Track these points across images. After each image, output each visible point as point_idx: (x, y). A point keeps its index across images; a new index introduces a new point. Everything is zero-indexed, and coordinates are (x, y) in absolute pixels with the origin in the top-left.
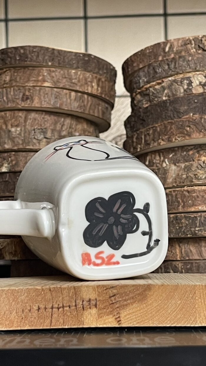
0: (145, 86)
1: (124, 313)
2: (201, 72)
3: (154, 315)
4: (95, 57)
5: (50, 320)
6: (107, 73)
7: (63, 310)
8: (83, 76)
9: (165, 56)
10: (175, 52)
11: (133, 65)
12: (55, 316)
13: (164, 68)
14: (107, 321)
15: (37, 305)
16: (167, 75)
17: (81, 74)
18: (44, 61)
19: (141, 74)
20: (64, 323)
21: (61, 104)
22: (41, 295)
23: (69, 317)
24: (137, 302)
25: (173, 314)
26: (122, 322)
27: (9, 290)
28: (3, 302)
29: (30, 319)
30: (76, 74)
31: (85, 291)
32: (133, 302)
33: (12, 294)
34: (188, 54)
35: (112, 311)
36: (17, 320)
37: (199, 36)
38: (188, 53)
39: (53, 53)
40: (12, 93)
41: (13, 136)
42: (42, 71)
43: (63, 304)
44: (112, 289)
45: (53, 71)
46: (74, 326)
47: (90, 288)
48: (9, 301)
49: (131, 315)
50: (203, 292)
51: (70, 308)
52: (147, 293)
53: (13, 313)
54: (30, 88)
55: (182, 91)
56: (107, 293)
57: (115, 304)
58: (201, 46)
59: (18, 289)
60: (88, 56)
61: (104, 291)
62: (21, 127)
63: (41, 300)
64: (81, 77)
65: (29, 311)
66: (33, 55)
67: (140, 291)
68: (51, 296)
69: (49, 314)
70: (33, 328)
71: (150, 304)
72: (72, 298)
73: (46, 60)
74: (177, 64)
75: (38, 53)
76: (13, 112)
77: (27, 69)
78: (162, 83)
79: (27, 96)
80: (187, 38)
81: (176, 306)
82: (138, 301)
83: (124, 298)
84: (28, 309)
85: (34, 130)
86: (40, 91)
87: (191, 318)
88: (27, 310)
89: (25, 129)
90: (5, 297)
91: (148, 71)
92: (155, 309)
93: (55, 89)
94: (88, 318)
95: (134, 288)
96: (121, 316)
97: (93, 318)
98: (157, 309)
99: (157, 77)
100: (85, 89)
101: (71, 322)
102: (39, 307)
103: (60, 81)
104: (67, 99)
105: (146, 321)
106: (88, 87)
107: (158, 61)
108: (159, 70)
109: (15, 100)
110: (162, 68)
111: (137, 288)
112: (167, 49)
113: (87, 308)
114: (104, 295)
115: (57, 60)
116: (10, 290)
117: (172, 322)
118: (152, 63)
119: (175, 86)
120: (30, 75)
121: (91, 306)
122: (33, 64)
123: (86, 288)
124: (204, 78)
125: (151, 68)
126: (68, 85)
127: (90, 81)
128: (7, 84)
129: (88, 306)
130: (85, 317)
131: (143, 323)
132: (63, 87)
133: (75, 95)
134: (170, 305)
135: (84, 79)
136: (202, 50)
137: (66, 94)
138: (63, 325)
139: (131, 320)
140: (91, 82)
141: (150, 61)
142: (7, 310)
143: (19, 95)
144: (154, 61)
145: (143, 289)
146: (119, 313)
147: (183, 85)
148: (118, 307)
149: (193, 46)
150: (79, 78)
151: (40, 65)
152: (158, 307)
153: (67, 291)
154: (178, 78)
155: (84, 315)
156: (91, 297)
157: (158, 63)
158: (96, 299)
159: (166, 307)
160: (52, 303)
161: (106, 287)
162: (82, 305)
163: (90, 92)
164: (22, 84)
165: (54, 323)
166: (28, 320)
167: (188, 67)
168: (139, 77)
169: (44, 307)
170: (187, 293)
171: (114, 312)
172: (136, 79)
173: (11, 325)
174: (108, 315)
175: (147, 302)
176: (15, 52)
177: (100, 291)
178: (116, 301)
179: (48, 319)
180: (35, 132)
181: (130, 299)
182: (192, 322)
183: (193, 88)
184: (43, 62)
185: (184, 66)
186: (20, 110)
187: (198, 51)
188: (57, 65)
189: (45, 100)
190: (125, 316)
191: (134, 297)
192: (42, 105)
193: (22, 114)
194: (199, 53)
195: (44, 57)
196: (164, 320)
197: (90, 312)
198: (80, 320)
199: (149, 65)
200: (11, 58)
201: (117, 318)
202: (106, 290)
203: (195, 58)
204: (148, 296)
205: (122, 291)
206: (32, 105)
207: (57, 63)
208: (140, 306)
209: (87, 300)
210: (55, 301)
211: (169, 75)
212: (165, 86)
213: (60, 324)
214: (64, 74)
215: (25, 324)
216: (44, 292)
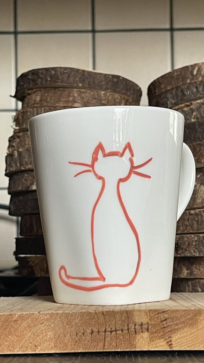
0: (173, 108)
1: (175, 337)
4: (123, 78)
5: (103, 344)
6: (134, 93)
7: (116, 334)
8: (112, 97)
9: (193, 79)
10: (203, 75)
11: (160, 87)
12: (108, 339)
13: (193, 90)
14: (158, 345)
15: (90, 328)
16: (195, 98)
17: (110, 95)
18: (74, 82)
19: (169, 95)
20: (116, 345)
22: (94, 318)
23: (121, 340)
24: (187, 326)
26: (174, 346)
28: (58, 326)
29: (84, 342)
30: (105, 95)
31: (138, 315)
32: (184, 327)
33: (66, 318)
35: (163, 335)
36: (71, 343)
39: (83, 75)
42: (72, 92)
43: (116, 328)
44: (163, 314)
45: (84, 92)
46: (126, 349)
47: (142, 312)
48: (64, 324)
49: (182, 339)
51: (122, 331)
52: (197, 317)
53: (67, 336)
56: (158, 318)
57: (167, 328)
59: (72, 313)
60: (117, 77)
61: (155, 315)
63: (94, 324)
64: (110, 98)
65: (82, 335)
66: (64, 76)
67: (191, 316)
68: (104, 319)
69: (102, 338)
70: (87, 351)
71: (201, 328)
72: (125, 322)
73: (77, 81)
75: (69, 74)
77: (57, 89)
78: (191, 106)
82: (189, 326)
83: (175, 323)
84: (81, 332)
88: (80, 334)
90: (59, 321)
91: (176, 93)
94: (140, 342)
95: (185, 312)
96: (172, 340)
97: (145, 342)
99: (185, 99)
101: (123, 345)
102: (92, 330)
103: (90, 102)
105: (197, 345)
107: (186, 84)
108: (187, 92)
110: (190, 91)
111: (188, 313)
112: (195, 73)
113: (139, 332)
114: (155, 319)
115: (87, 82)
116: (64, 314)
118: (180, 86)
120: (61, 96)
121: (143, 330)
122: (63, 85)
123: (138, 312)
125: (180, 90)
127: (119, 101)
128: (37, 104)
129: (140, 329)
130: (137, 341)
131: (193, 347)
135: (113, 100)
138: (115, 348)
139: (182, 343)
140: (120, 103)
141: (178, 84)
142: (61, 334)
144: (182, 84)
145: (194, 314)
146: (170, 337)
148: (169, 331)
150: (108, 99)
151: (70, 87)
153: (120, 315)
155: (136, 338)
156: (143, 321)
157: (186, 86)
158: (148, 323)
160: (105, 326)
161: (158, 312)
162: (135, 328)
164: (52, 104)
165: (107, 347)
166: (82, 343)
168: (167, 98)
169: (97, 330)
171: (166, 337)
172: (164, 100)
173: (65, 348)
174: (159, 339)
175: (197, 327)
176: (46, 72)
177: (152, 315)
178: (167, 326)
179: (101, 342)
181: (181, 323)
184: (74, 84)
188: (87, 86)
190: (176, 340)
191: (185, 322)
195: (75, 78)
197: (143, 335)
198: (133, 343)
199: (177, 88)
200: (42, 79)
201: (168, 342)
202: (157, 314)
204: (199, 320)
205: (173, 315)
207: (87, 84)
208: (191, 330)
209: (139, 324)
210: (108, 325)
211: (197, 98)
212: (194, 108)
213: (113, 347)
214: (94, 95)
215: (78, 347)
216: (97, 316)
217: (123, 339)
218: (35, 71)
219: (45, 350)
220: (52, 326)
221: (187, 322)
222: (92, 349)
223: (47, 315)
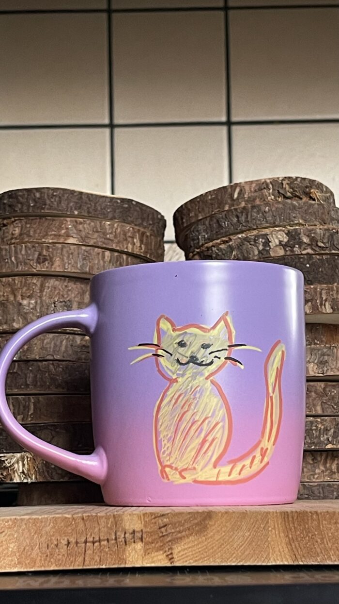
0: (206, 245)
1: (177, 549)
2: (281, 228)
3: (215, 551)
4: (137, 203)
5: (83, 558)
6: (154, 224)
7: (100, 545)
8: (121, 229)
9: (233, 205)
10: (246, 199)
11: (189, 215)
12: (89, 552)
13: (232, 220)
14: (155, 559)
15: (66, 538)
16: (236, 231)
17: (119, 227)
18: (68, 209)
19: (201, 227)
20: (100, 560)
21: (91, 268)
22: (71, 525)
23: (107, 554)
24: (194, 534)
25: (240, 549)
26: (176, 560)
27: (29, 519)
28: (23, 535)
29: (57, 557)
30: (112, 226)
31: (128, 520)
32: (189, 535)
33: (34, 525)
34: (265, 202)
35: (162, 545)
36: (40, 558)
37: (278, 178)
38: (264, 200)
39: (81, 198)
40: (23, 252)
41: (25, 311)
42: (65, 222)
43: (99, 538)
44: (162, 518)
45: (81, 223)
46: (113, 565)
47: (134, 516)
48: (31, 533)
49: (186, 551)
50: (277, 521)
51: (108, 542)
52: (207, 522)
53: (36, 549)
54: (48, 245)
55: (256, 253)
56: (155, 523)
57: (167, 536)
58: (281, 191)
59: (41, 518)
60: (128, 202)
61: (152, 520)
62: (36, 299)
63: (71, 532)
64: (119, 230)
65: (55, 546)
66: (52, 200)
67: (199, 520)
68: (84, 526)
69: (82, 550)
70: (61, 568)
71: (211, 537)
72: (112, 529)
73: (71, 207)
74: (249, 216)
75: (60, 197)
76: (24, 277)
77: (44, 219)
78: (229, 242)
79: (44, 256)
80: (263, 180)
81: (244, 539)
82: (196, 533)
84: (54, 544)
85: (54, 303)
86: (62, 249)
87: (262, 554)
88: (53, 546)
89: (41, 302)
90: (24, 529)
91: (210, 225)
92: (217, 543)
93: (84, 248)
94: (132, 555)
95: (191, 515)
96: (173, 552)
97: (138, 556)
98: (219, 543)
99: (222, 233)
100: (123, 246)
101: (110, 560)
102: (68, 541)
103: (89, 236)
104: (99, 261)
105: (206, 559)
106: (127, 244)
107: (224, 211)
108: (225, 223)
109: (28, 261)
110: (229, 221)
111: (195, 515)
112: (236, 196)
113: (130, 543)
114: (152, 526)
115: (85, 208)
116: (31, 519)
117: (239, 560)
118: (215, 214)
119: (247, 246)
120: (48, 227)
121: (135, 539)
122: (52, 213)
123: (129, 516)
124: (285, 236)
125: (215, 220)
126: (101, 242)
127: (131, 236)
128: (16, 239)
130: (128, 554)
131: (201, 561)
132: (94, 245)
133: (110, 255)
134: (236, 537)
135: (122, 233)
136: (283, 197)
137: (99, 254)
138: (99, 564)
139: (187, 557)
140: (133, 238)
141: (212, 211)
142: (27, 546)
143: (34, 254)
144: (219, 211)
145: (202, 518)
146: (171, 548)
147: (257, 245)
148: (169, 541)
149: (271, 191)
150: (115, 232)
151: (63, 215)
152: (222, 541)
153: (105, 521)
154: (250, 236)
155: (126, 550)
156: (135, 528)
157: (224, 214)
158: (142, 530)
159: (231, 540)
160: (85, 535)
161: (155, 515)
162: (125, 537)
163: (130, 251)
164: (37, 239)
165: (88, 562)
166: (54, 557)
167: (263, 220)
168: (198, 231)
169: (75, 540)
170: (258, 523)
171: (165, 548)
172: (194, 234)
173: (33, 564)
174: (157, 551)
175: (206, 534)
176: (28, 195)
177: (147, 520)
178: (167, 533)
179: (80, 557)
180: (55, 306)
181: (185, 530)
182: (264, 560)
183: (271, 250)
184: (67, 211)
185: (259, 218)
186: (33, 275)
187: (277, 198)
188: (86, 215)
189: (70, 262)
190: (179, 552)
191: (191, 528)
192: (65, 269)
193: (37, 281)
194: (279, 202)
195: (68, 204)
196: (228, 557)
197: (135, 547)
198: (122, 557)
199: (211, 217)
200: (21, 203)
201: (169, 555)
202: (155, 518)
203: (274, 209)
204: (208, 526)
205: (175, 520)
206: (51, 268)
207: (86, 211)
208: (198, 539)
209: (130, 532)
210: (90, 533)
211: (239, 231)
212: (233, 245)
213: (96, 563)
214: (95, 227)
215: (50, 563)
216: (75, 522)
217: (109, 552)
218: (13, 193)
219: (5, 567)
220: (15, 536)
221: (193, 529)
222: (68, 565)
223: (8, 521)
